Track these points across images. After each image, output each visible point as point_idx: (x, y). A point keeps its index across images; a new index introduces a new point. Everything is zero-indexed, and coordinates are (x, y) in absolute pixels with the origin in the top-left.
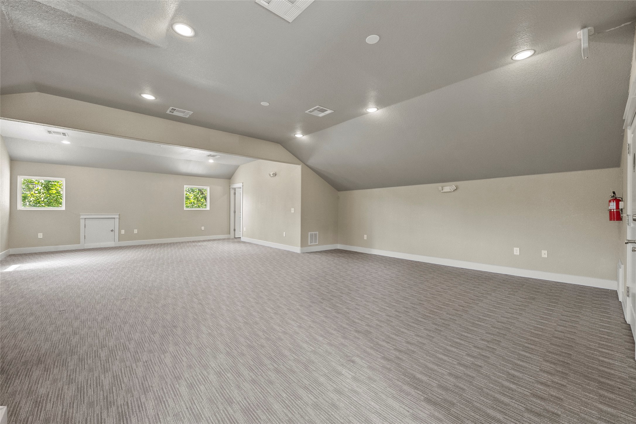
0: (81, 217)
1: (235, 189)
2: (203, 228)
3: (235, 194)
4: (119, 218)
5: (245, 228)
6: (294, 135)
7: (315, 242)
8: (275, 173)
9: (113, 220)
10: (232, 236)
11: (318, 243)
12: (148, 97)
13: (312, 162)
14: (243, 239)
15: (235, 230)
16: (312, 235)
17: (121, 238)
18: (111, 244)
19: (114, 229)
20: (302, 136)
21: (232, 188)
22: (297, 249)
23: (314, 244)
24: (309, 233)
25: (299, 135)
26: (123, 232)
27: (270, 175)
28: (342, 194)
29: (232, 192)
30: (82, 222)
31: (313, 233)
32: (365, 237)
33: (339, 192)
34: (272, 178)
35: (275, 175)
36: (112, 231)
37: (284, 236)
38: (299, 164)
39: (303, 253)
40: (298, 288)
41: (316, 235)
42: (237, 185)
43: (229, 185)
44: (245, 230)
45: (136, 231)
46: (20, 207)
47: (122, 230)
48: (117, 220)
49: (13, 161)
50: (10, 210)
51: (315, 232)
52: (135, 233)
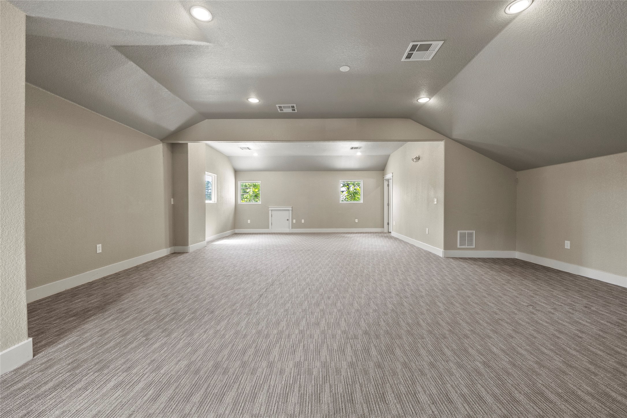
0: (270, 209)
1: (388, 180)
2: (357, 221)
3: (388, 185)
4: (292, 210)
5: (394, 222)
6: (417, 101)
7: (472, 245)
8: (418, 157)
9: (287, 212)
10: (386, 230)
11: (474, 247)
12: (254, 100)
13: (458, 133)
14: (394, 234)
15: (388, 224)
16: (463, 236)
17: (294, 226)
18: (287, 230)
19: (289, 219)
20: (428, 99)
21: (386, 180)
22: (439, 251)
23: (466, 247)
24: (459, 232)
25: (424, 100)
26: (294, 221)
27: (413, 160)
28: (520, 175)
29: (386, 183)
30: (270, 212)
31: (467, 231)
32: (567, 245)
33: (517, 172)
34: (416, 163)
35: (418, 158)
36: (288, 220)
37: (427, 233)
38: (441, 140)
39: (447, 258)
40: (476, 303)
41: (470, 235)
42: (388, 176)
43: (383, 175)
44: (394, 225)
45: (303, 221)
46: (240, 202)
47: (294, 220)
48: (291, 212)
49: (236, 172)
50: (235, 204)
51: (468, 231)
52: (302, 222)
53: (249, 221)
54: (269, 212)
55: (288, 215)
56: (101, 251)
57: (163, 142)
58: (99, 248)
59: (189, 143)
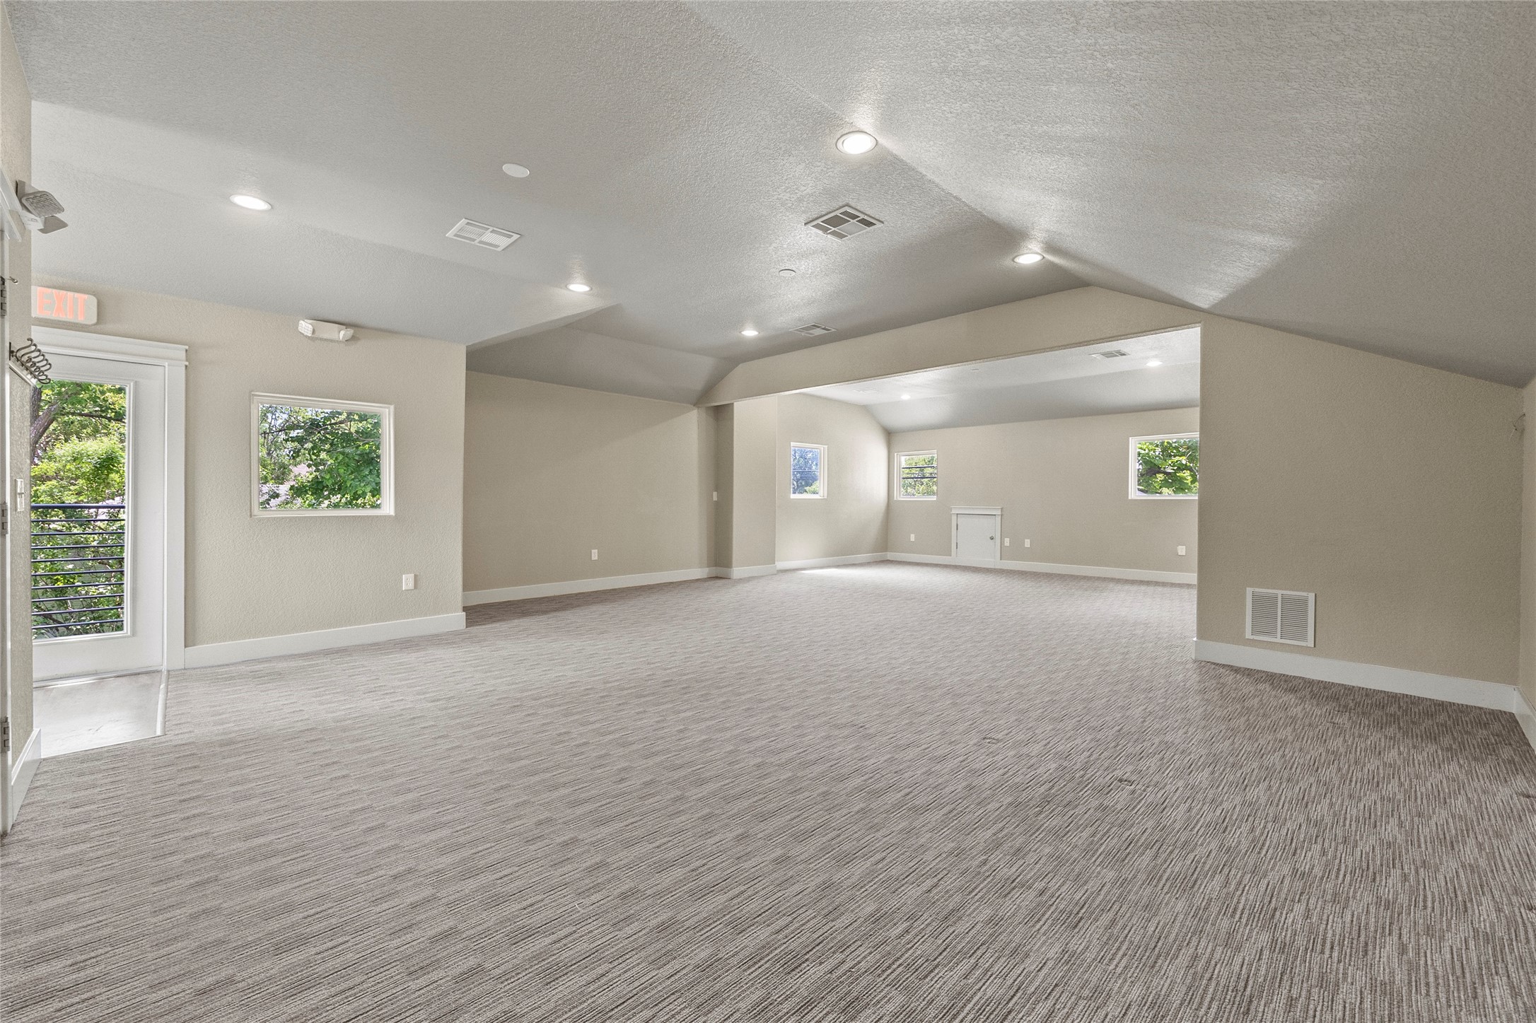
0: (954, 511)
2: (1184, 550)
4: (1002, 516)
7: (1300, 636)
9: (991, 520)
11: (1310, 644)
12: (751, 333)
16: (1264, 605)
17: (1005, 554)
18: (993, 561)
19: (994, 536)
23: (1278, 640)
24: (1249, 591)
26: (1007, 542)
30: (954, 518)
31: (1280, 592)
36: (992, 538)
38: (1194, 325)
39: (1206, 662)
41: (1296, 604)
45: (1027, 543)
46: (899, 496)
47: (1006, 539)
48: (999, 519)
49: (890, 435)
50: (888, 501)
51: (1285, 592)
52: (1026, 546)
53: (913, 537)
54: (951, 520)
55: (993, 526)
56: (596, 558)
57: (698, 407)
58: (595, 555)
59: (735, 404)
